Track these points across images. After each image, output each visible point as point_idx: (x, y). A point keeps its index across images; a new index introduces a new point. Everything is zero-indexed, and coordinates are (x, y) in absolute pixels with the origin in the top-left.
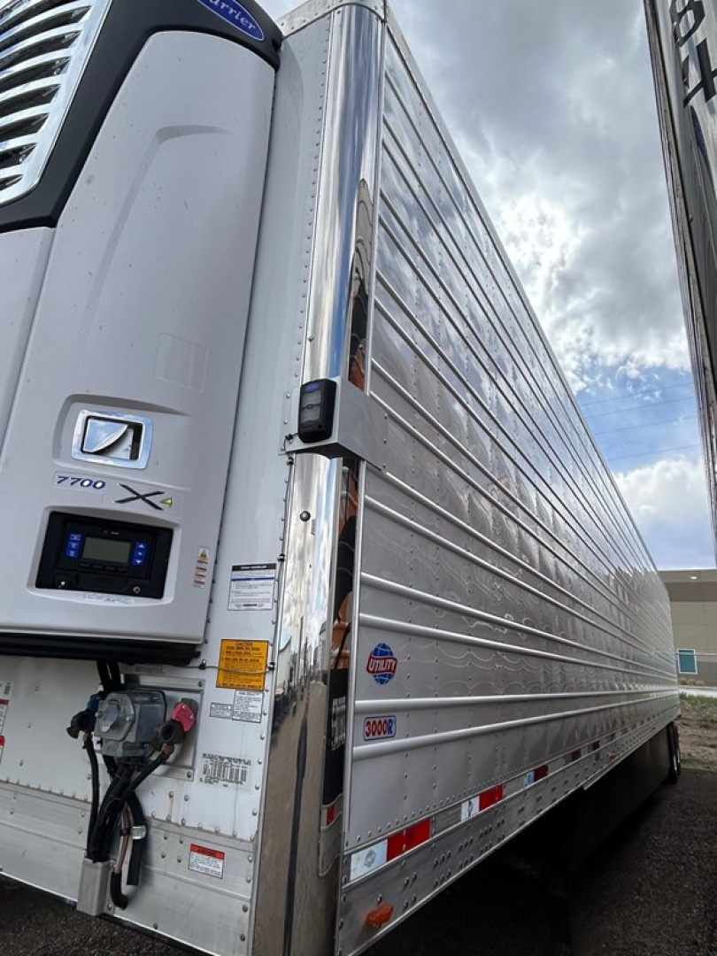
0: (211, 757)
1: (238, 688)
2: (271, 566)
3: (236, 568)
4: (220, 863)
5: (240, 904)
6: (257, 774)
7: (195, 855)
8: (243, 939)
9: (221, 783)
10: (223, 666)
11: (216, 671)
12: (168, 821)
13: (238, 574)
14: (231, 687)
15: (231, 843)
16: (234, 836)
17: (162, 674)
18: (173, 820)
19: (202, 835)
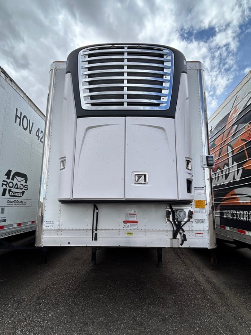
0: (196, 219)
1: (200, 208)
2: (203, 188)
3: (195, 188)
4: (202, 235)
5: (207, 240)
6: (207, 221)
7: (197, 234)
8: (208, 244)
9: (200, 223)
10: (196, 204)
11: (194, 206)
12: (189, 230)
13: (195, 189)
14: (198, 208)
15: (204, 231)
16: (204, 230)
17: (181, 206)
18: (190, 230)
19: (197, 231)
